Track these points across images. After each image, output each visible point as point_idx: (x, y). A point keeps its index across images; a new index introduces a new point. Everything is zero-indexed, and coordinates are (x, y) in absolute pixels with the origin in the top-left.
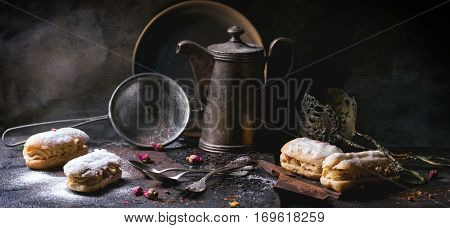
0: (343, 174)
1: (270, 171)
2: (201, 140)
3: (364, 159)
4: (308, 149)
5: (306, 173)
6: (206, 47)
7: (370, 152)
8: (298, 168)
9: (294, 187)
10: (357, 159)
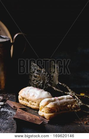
3: (61, 101)
8: (27, 103)
10: (58, 101)
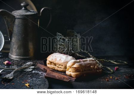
0: (76, 70)
1: (42, 69)
2: (10, 54)
3: (85, 62)
4: (59, 58)
5: (59, 69)
6: (11, 12)
7: (88, 59)
8: (55, 67)
9: (54, 76)
10: (83, 62)
